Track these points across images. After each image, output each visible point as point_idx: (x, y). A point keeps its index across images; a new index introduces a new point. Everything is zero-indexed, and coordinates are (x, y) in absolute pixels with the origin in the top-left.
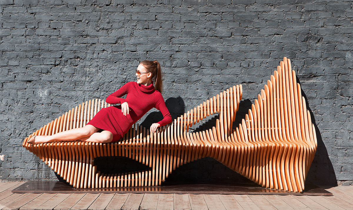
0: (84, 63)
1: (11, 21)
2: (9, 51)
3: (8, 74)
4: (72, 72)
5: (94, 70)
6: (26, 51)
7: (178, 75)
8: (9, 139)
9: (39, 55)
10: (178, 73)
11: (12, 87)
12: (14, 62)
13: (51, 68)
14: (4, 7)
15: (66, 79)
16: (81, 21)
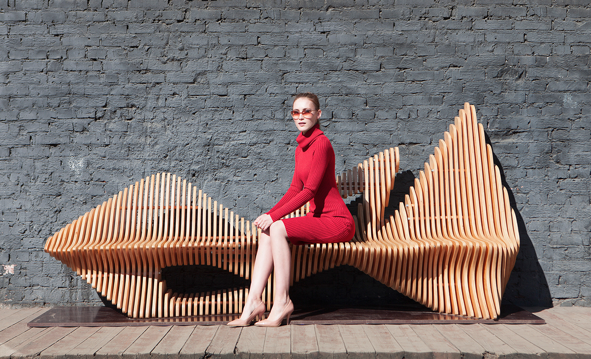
0: (143, 114)
1: (22, 48)
2: (20, 97)
3: (19, 134)
4: (123, 130)
5: (159, 126)
6: (47, 97)
7: (296, 133)
8: (22, 239)
9: (69, 102)
11: (26, 155)
12: (29, 114)
13: (89, 124)
14: (10, 26)
15: (114, 141)
16: (137, 47)
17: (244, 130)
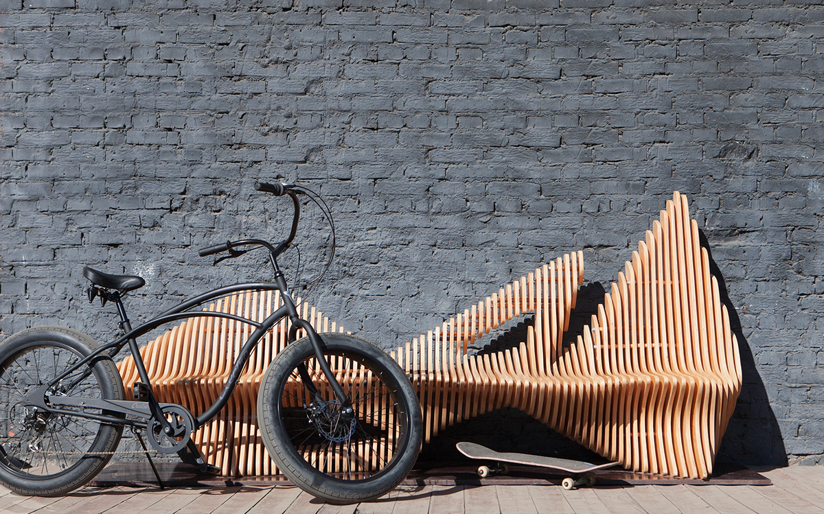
0: (235, 204)
1: (70, 112)
2: (68, 179)
3: (66, 230)
4: (208, 226)
5: (258, 220)
6: (105, 179)
7: (445, 231)
9: (135, 187)
10: (444, 226)
11: (76, 259)
12: (80, 203)
13: (162, 217)
15: (196, 240)
16: (227, 113)
17: (374, 226)
